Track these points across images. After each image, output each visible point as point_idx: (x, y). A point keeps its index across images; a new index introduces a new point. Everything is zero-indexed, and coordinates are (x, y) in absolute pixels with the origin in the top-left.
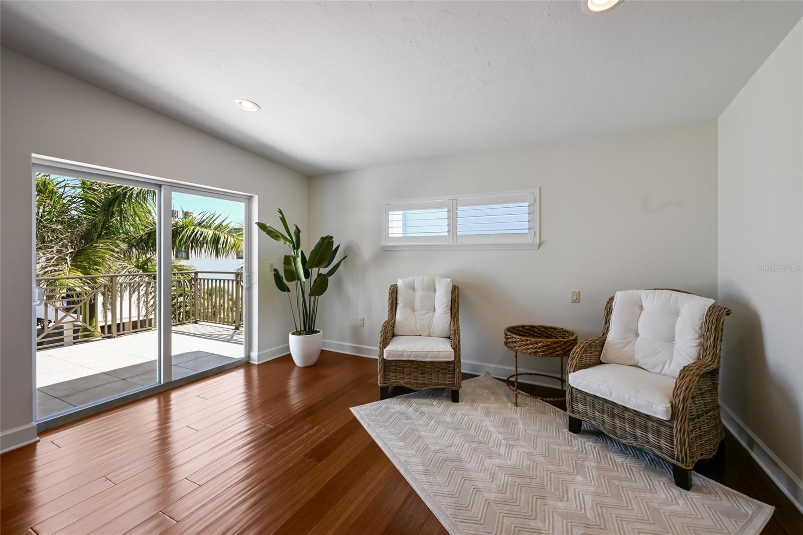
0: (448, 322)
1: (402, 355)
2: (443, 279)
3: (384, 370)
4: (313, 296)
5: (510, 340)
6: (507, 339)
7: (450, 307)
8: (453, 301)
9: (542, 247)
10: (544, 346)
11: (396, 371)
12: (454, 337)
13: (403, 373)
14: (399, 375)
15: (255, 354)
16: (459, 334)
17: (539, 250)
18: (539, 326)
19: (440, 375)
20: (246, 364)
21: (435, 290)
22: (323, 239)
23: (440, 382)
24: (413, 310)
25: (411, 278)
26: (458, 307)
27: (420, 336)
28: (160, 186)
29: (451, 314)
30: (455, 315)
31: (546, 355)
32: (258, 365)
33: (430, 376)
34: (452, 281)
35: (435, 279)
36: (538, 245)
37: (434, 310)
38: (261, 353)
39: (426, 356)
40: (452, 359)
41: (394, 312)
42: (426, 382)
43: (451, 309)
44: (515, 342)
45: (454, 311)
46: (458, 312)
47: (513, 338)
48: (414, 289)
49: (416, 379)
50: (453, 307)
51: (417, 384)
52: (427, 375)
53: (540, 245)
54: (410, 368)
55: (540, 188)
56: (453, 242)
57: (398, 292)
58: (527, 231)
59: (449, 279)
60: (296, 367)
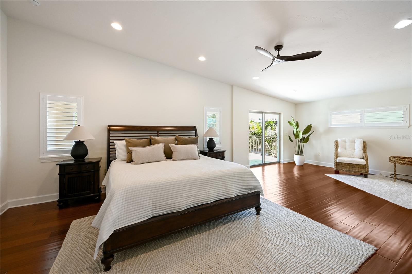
0: (361, 153)
1: (344, 161)
2: (358, 139)
3: (337, 165)
4: (303, 143)
5: (392, 160)
6: (390, 159)
7: (362, 148)
8: (364, 146)
9: (410, 128)
10: (408, 162)
11: (341, 166)
12: (365, 157)
13: (344, 167)
14: (342, 167)
15: (282, 160)
16: (367, 156)
17: (409, 128)
18: (408, 157)
19: (360, 169)
20: (279, 163)
21: (355, 143)
22: (309, 125)
23: (359, 171)
24: (345, 149)
25: (344, 138)
26: (366, 149)
27: (349, 157)
28: (263, 113)
29: (363, 151)
30: (365, 151)
31: (410, 165)
32: (283, 164)
33: (355, 168)
34: (363, 139)
35: (355, 139)
36: (408, 127)
37: (355, 149)
38: (284, 160)
39: (354, 162)
40: (365, 164)
41: (337, 149)
42: (354, 170)
43: (363, 149)
44: (394, 160)
45: (364, 150)
46: (366, 150)
47: (393, 159)
48: (345, 142)
49: (349, 169)
50: (364, 148)
51: (350, 171)
52: (354, 168)
53: (409, 127)
54: (347, 165)
55: (410, 105)
56: (363, 125)
57: (339, 143)
58: (402, 121)
59: (362, 139)
60: (296, 166)
